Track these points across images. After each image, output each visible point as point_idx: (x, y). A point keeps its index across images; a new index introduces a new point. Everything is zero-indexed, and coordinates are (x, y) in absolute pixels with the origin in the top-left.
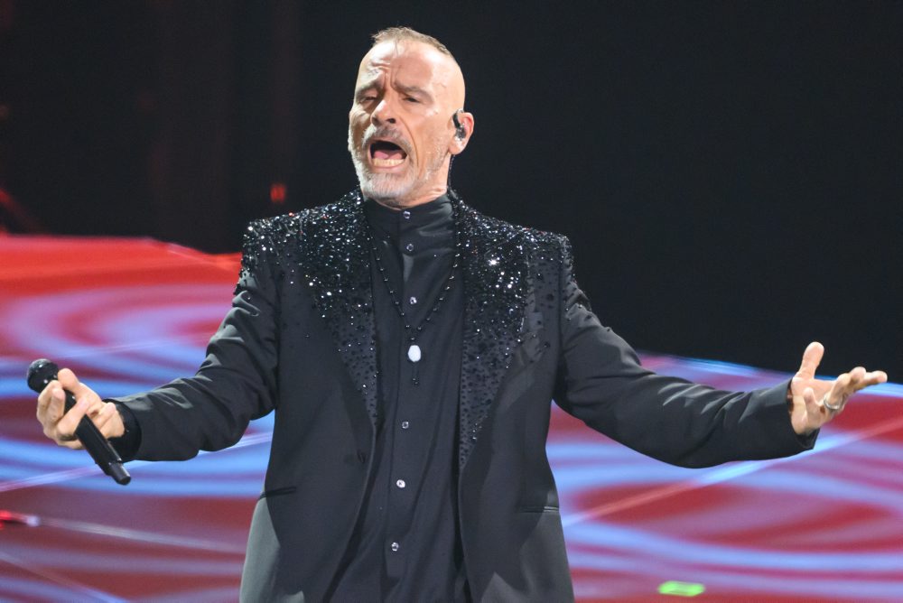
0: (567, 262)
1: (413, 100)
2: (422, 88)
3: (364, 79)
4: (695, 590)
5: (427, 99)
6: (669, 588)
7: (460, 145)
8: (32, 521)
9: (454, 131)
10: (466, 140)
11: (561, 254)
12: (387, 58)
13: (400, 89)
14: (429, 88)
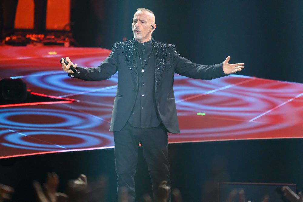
0: (174, 50)
1: (143, 22)
2: (145, 20)
3: (135, 18)
4: (204, 114)
5: (146, 22)
6: (199, 114)
7: (153, 30)
8: (78, 101)
9: (151, 28)
10: (154, 29)
11: (173, 49)
12: (138, 14)
13: (140, 20)
14: (146, 20)
